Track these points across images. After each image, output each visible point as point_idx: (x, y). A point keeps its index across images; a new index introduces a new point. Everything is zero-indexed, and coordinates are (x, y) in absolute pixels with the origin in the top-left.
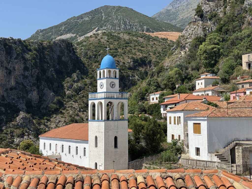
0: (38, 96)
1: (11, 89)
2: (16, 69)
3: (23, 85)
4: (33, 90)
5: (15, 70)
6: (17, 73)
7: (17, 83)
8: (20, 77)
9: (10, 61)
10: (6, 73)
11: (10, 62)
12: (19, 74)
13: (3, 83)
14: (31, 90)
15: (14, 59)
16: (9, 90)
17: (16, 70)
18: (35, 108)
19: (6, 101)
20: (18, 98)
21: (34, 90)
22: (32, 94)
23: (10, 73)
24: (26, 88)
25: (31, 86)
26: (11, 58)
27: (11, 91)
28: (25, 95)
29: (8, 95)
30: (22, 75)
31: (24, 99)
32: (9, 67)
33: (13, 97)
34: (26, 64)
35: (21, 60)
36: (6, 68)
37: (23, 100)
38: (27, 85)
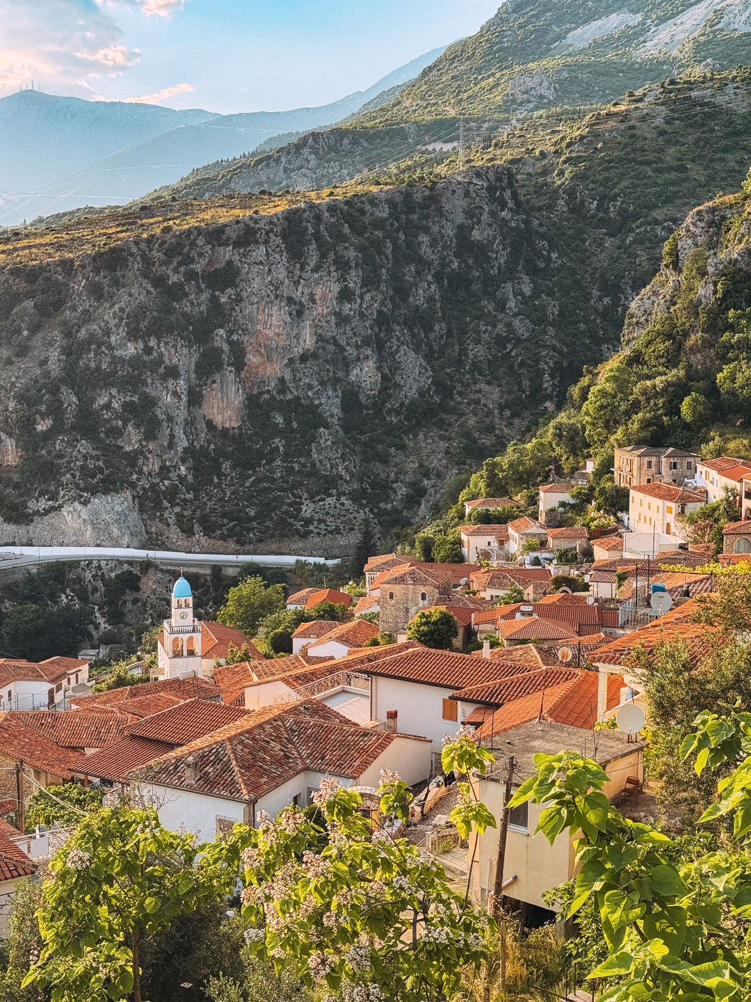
0: (379, 375)
1: (304, 358)
2: (317, 297)
3: (336, 343)
4: (364, 359)
5: (314, 302)
6: (320, 310)
7: (320, 338)
8: (327, 322)
9: (300, 277)
10: (290, 314)
11: (302, 281)
12: (325, 311)
13: (281, 344)
14: (359, 359)
15: (313, 271)
16: (299, 362)
17: (318, 301)
18: (368, 409)
19: (291, 392)
20: (322, 383)
21: (367, 357)
22: (361, 370)
23: (300, 314)
24: (346, 353)
25: (358, 347)
26: (302, 269)
27: (303, 365)
28: (340, 374)
29: (295, 376)
30: (336, 314)
31: (338, 387)
32: (299, 294)
33: (307, 381)
34: (345, 280)
35: (332, 269)
36: (290, 300)
37: (335, 390)
38: (348, 344)
